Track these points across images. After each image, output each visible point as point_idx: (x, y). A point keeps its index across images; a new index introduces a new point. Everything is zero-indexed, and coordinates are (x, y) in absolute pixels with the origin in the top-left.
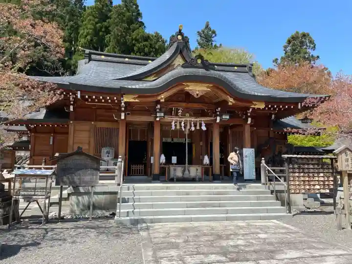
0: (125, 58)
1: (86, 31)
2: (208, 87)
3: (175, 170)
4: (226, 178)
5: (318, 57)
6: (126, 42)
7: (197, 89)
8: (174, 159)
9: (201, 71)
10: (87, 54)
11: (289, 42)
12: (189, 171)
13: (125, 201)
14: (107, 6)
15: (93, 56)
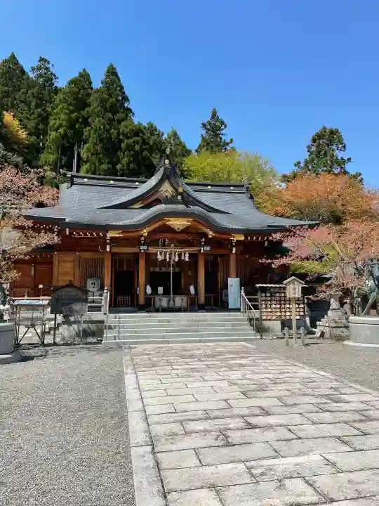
0: (109, 180)
1: (58, 122)
2: (188, 221)
3: (160, 300)
4: (215, 307)
5: (349, 160)
6: (110, 138)
7: (178, 223)
8: (160, 290)
9: (181, 207)
10: (68, 178)
11: (314, 141)
12: (174, 301)
13: (110, 328)
14: (84, 88)
15: (76, 180)
